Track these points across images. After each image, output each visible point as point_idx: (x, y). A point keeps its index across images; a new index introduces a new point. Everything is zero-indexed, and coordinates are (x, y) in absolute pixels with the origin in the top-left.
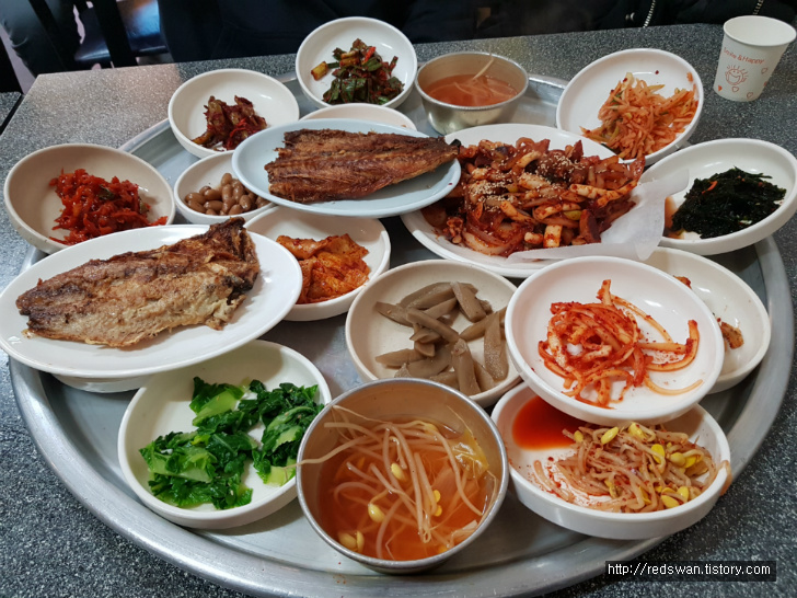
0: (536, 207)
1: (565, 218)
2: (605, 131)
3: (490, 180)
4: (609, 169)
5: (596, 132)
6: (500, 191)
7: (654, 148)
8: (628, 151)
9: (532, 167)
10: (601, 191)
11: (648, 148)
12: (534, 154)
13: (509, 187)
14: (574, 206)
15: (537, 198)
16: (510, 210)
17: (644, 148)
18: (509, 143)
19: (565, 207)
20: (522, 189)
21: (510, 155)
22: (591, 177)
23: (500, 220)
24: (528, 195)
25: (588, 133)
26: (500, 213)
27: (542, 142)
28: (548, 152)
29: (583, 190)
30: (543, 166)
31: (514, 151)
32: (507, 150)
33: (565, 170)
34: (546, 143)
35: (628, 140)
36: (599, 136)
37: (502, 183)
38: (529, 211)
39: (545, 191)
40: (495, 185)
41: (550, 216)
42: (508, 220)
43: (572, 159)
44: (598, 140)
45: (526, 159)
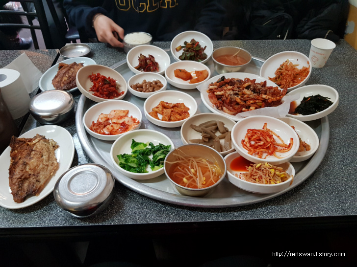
0: (247, 100)
1: (257, 105)
2: (276, 78)
3: (233, 90)
4: (274, 91)
5: (273, 79)
6: (236, 94)
7: (292, 86)
8: (283, 86)
9: (248, 87)
10: (270, 97)
11: (290, 85)
12: (249, 83)
13: (239, 93)
14: (260, 101)
15: (248, 97)
16: (239, 100)
17: (289, 85)
18: (241, 79)
19: (257, 101)
20: (243, 94)
21: (241, 83)
22: (268, 93)
23: (235, 103)
24: (245, 96)
25: (270, 79)
26: (235, 101)
27: (253, 80)
28: (254, 83)
29: (264, 96)
30: (252, 87)
31: (243, 82)
32: (240, 81)
33: (259, 90)
34: (254, 80)
35: (283, 82)
36: (274, 80)
37: (237, 92)
38: (245, 101)
39: (251, 96)
40: (235, 92)
41: (252, 104)
42: (238, 104)
43: (262, 86)
44: (274, 82)
45: (246, 85)
